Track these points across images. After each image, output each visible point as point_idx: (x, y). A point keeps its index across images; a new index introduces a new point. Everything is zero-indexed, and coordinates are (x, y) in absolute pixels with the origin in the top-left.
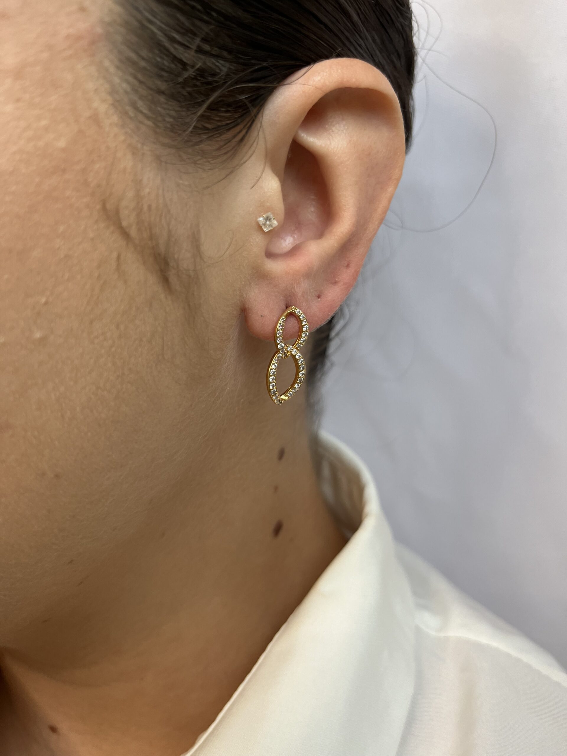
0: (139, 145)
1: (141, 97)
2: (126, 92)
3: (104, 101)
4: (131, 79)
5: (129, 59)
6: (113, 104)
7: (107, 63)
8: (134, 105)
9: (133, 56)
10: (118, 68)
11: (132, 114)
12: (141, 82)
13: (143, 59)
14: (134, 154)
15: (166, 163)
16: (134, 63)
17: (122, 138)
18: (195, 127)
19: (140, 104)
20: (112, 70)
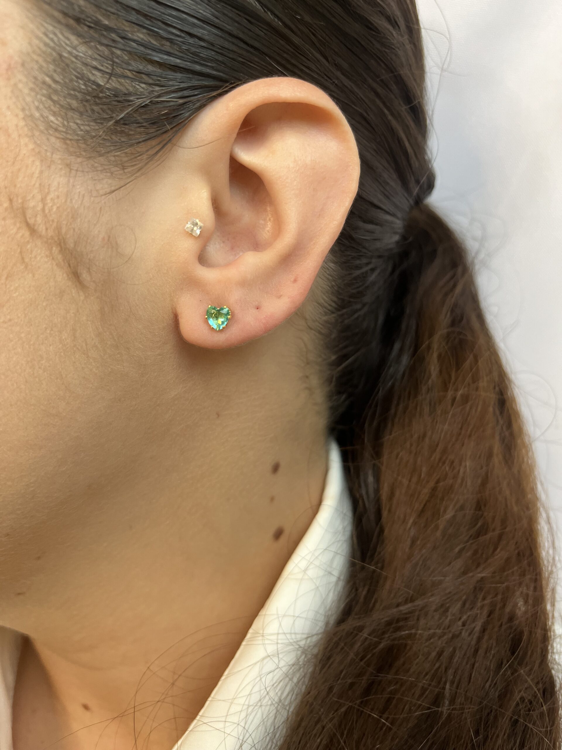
2: (38, 109)
4: (43, 98)
6: (24, 118)
7: (21, 85)
8: (45, 120)
9: (47, 79)
10: (31, 89)
12: (53, 101)
13: (58, 82)
15: (77, 171)
16: (48, 86)
17: (31, 146)
20: (26, 91)
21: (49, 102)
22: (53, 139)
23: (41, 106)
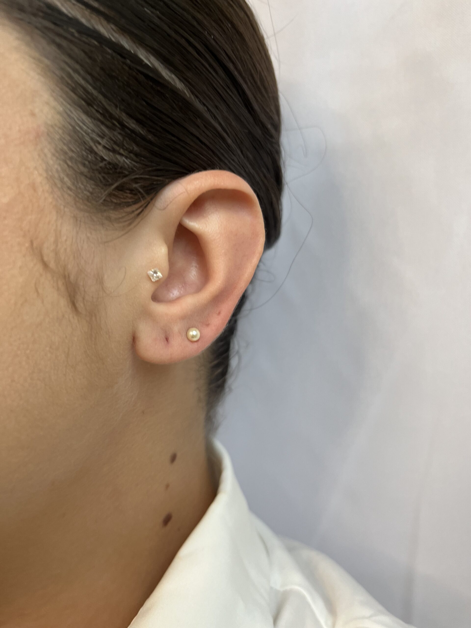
0: (62, 207)
1: (68, 175)
2: (57, 171)
3: (40, 175)
4: (62, 163)
5: (62, 150)
7: (46, 151)
8: (62, 180)
11: (59, 186)
12: (68, 165)
13: (73, 151)
14: (57, 212)
16: (66, 153)
18: (104, 200)
19: (66, 179)
21: (66, 166)
23: (59, 169)
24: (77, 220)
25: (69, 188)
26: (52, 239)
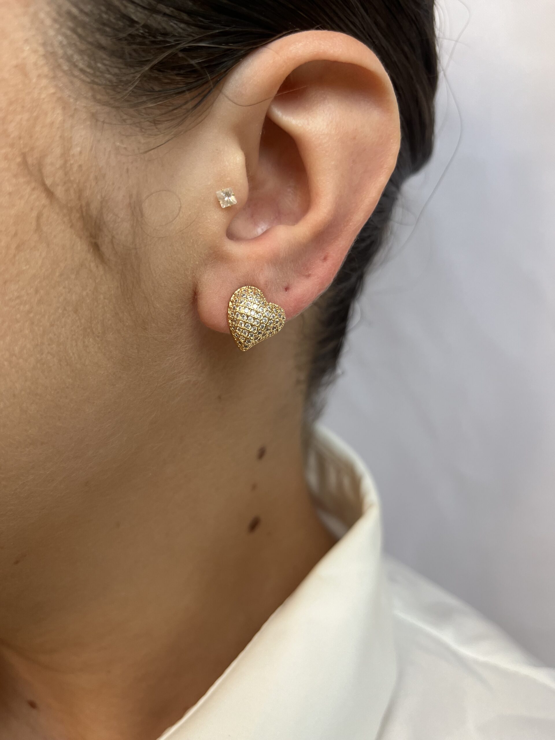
0: (72, 100)
2: (61, 45)
3: (35, 51)
4: (69, 33)
5: (69, 13)
6: (44, 55)
7: (42, 15)
8: (69, 59)
11: (65, 68)
12: (79, 36)
13: (86, 14)
14: (64, 108)
16: (74, 18)
18: (137, 88)
19: (76, 57)
21: (75, 36)
22: (78, 83)
23: (65, 42)
24: (97, 120)
25: (82, 70)
26: (58, 151)
